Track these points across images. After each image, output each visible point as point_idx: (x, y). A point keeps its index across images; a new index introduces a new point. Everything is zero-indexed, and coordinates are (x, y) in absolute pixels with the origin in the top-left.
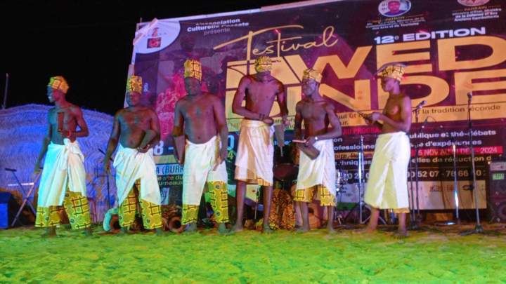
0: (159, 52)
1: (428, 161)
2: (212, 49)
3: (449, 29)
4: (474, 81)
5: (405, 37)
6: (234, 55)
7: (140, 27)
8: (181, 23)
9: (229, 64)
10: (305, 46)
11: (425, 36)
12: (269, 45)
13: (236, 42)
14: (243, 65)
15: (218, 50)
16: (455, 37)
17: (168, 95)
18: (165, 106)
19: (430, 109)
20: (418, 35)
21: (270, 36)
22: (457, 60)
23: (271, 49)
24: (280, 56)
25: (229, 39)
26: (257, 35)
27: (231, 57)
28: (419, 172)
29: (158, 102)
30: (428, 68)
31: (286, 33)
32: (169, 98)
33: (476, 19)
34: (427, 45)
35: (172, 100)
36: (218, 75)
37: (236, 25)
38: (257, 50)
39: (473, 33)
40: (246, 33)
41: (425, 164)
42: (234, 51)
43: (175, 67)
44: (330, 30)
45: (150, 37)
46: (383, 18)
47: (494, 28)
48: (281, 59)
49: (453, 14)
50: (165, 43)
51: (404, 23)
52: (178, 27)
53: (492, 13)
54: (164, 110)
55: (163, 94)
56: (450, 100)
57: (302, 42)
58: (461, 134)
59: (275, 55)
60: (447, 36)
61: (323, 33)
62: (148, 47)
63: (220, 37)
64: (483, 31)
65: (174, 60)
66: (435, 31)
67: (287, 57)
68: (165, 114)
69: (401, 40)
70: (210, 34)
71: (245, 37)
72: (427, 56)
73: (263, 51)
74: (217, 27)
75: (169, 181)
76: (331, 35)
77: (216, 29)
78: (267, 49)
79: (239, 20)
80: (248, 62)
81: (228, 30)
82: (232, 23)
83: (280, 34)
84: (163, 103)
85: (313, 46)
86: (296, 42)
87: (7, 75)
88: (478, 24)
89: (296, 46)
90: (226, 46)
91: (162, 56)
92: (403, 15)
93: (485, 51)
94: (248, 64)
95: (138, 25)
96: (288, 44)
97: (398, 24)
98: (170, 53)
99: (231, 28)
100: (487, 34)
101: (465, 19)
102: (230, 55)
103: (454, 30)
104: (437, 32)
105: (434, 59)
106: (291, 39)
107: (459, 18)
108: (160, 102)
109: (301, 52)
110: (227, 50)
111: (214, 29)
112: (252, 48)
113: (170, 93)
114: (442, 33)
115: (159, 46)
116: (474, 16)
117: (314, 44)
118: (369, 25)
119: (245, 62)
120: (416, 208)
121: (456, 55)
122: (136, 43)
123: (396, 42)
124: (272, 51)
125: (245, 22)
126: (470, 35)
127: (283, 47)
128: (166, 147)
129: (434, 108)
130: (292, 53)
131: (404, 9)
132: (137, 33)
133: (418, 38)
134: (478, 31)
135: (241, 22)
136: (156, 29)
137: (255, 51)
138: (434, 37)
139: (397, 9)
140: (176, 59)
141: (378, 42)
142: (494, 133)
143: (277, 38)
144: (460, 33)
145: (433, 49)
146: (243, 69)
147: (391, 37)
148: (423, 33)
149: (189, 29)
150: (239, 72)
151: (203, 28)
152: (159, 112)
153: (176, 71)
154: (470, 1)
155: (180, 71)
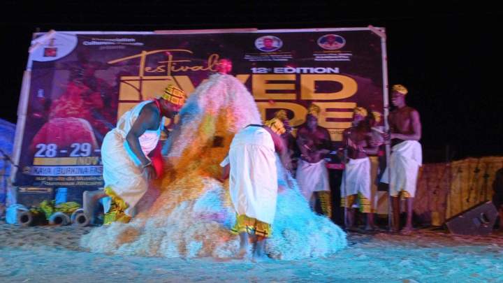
0: (55, 61)
2: (107, 64)
3: (310, 67)
4: (328, 110)
5: (276, 70)
6: (128, 71)
7: (38, 37)
8: (78, 35)
9: (123, 78)
10: (192, 68)
11: (292, 70)
12: (160, 65)
13: (132, 59)
14: (137, 80)
15: (113, 65)
16: (314, 73)
17: (62, 102)
20: (286, 70)
21: (162, 57)
22: (316, 92)
23: (163, 68)
24: (171, 75)
25: (123, 55)
26: (150, 55)
27: (125, 72)
29: (51, 107)
30: (293, 97)
31: (176, 55)
32: (64, 104)
33: (332, 60)
34: (293, 78)
35: (66, 106)
36: (111, 87)
37: (131, 44)
38: (150, 68)
39: (329, 72)
40: (140, 53)
43: (71, 77)
44: (214, 57)
45: (48, 47)
46: (258, 51)
47: (345, 69)
48: (170, 77)
49: (315, 55)
50: (61, 53)
51: (276, 58)
52: (75, 40)
53: (344, 57)
55: (56, 101)
57: (190, 65)
59: (165, 74)
60: (309, 72)
61: (207, 59)
62: (45, 55)
63: (115, 52)
65: (69, 70)
67: (176, 77)
68: (60, 119)
69: (272, 73)
70: (105, 50)
71: (139, 56)
72: (292, 87)
73: (155, 69)
74: (113, 43)
75: (61, 181)
77: (111, 45)
78: (159, 68)
79: (134, 40)
80: (141, 78)
81: (123, 47)
82: (127, 42)
83: (171, 57)
84: (58, 109)
85: (200, 70)
86: (185, 64)
88: (332, 64)
89: (185, 68)
90: (121, 62)
91: (59, 65)
92: (275, 51)
93: (337, 87)
94: (141, 80)
95: (35, 34)
96: (178, 66)
97: (271, 58)
98: (66, 62)
99: (128, 46)
100: (340, 73)
101: (323, 60)
102: (125, 70)
103: (314, 68)
104: (302, 68)
105: (297, 90)
106: (181, 61)
107: (318, 58)
108: (55, 108)
109: (188, 73)
110: (122, 65)
112: (146, 65)
113: (64, 100)
114: (305, 70)
115: (55, 56)
116: (330, 58)
117: (200, 68)
118: (247, 57)
119: (138, 78)
121: (315, 88)
122: (32, 51)
123: (270, 73)
124: (163, 71)
125: (140, 42)
126: (326, 73)
127: (173, 67)
128: (58, 150)
130: (181, 73)
131: (276, 46)
132: (33, 42)
134: (333, 70)
135: (136, 42)
136: (53, 39)
137: (148, 69)
138: (298, 72)
139: (271, 46)
140: (71, 69)
141: (255, 72)
143: (167, 59)
144: (319, 70)
145: (297, 83)
146: (137, 84)
147: (265, 69)
148: (291, 68)
149: (85, 43)
150: (132, 86)
151: (100, 44)
152: (53, 118)
153: (71, 80)
154: (328, 46)
155: (75, 81)
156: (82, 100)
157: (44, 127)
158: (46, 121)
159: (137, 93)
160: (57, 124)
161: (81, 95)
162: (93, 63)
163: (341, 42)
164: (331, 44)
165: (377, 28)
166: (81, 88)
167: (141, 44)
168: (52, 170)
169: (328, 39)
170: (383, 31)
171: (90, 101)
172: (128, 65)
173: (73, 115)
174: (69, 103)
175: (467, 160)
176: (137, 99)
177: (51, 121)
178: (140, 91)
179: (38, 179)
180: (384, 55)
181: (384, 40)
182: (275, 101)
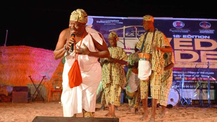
1: (193, 82)
2: (108, 31)
3: (198, 35)
4: (207, 54)
5: (184, 36)
8: (94, 18)
11: (190, 37)
12: (132, 32)
13: (119, 30)
16: (200, 38)
19: (193, 63)
20: (188, 36)
21: (132, 29)
22: (201, 46)
23: (133, 34)
24: (137, 37)
25: (115, 28)
26: (128, 28)
28: (190, 86)
30: (192, 48)
31: (139, 29)
33: (207, 33)
34: (191, 40)
37: (118, 23)
39: (206, 38)
40: (123, 27)
41: (193, 83)
42: (118, 33)
48: (137, 38)
49: (200, 30)
51: (183, 31)
52: (92, 20)
53: (212, 32)
56: (199, 61)
58: (203, 73)
59: (135, 37)
60: (197, 38)
63: (111, 27)
64: (209, 37)
66: (194, 35)
69: (182, 37)
70: (108, 25)
71: (122, 28)
72: (191, 44)
73: (130, 34)
74: (110, 22)
78: (132, 34)
79: (119, 21)
80: (124, 38)
82: (115, 22)
83: (136, 29)
87: (7, 31)
88: (207, 35)
92: (182, 28)
93: (209, 45)
94: (124, 39)
96: (140, 33)
97: (181, 31)
99: (116, 23)
100: (211, 38)
101: (203, 33)
103: (200, 36)
104: (194, 36)
105: (193, 45)
106: (141, 31)
107: (201, 32)
111: (108, 23)
112: (125, 33)
114: (196, 36)
118: (170, 30)
119: (123, 38)
120: (201, 99)
121: (201, 45)
123: (180, 37)
124: (134, 35)
125: (121, 22)
126: (205, 38)
127: (138, 34)
129: (195, 63)
131: (182, 26)
134: (207, 37)
135: (120, 22)
137: (127, 34)
138: (193, 37)
139: (180, 25)
141: (174, 37)
142: (213, 73)
143: (135, 30)
144: (202, 37)
145: (193, 42)
146: (123, 41)
148: (190, 36)
149: (97, 22)
150: (121, 42)
151: (103, 22)
154: (204, 26)
159: (123, 45)
162: (102, 31)
163: (209, 25)
164: (205, 26)
167: (122, 23)
176: (124, 48)
178: (124, 44)
182: (184, 50)
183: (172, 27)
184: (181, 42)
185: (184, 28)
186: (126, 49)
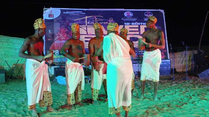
0: (54, 19)
2: (73, 21)
3: (143, 23)
5: (132, 24)
6: (81, 23)
10: (104, 23)
12: (93, 21)
13: (82, 19)
15: (75, 21)
16: (144, 25)
17: (59, 35)
18: (58, 38)
20: (135, 23)
21: (93, 18)
25: (79, 18)
26: (88, 18)
28: (137, 62)
29: (55, 37)
30: (138, 33)
31: (98, 18)
34: (138, 26)
37: (81, 13)
38: (89, 23)
40: (85, 17)
41: (138, 59)
43: (61, 25)
44: (111, 19)
45: (49, 14)
46: (126, 17)
49: (144, 19)
50: (55, 16)
51: (132, 19)
52: (60, 11)
54: (58, 39)
55: (57, 34)
57: (103, 21)
60: (142, 25)
62: (49, 17)
63: (76, 17)
65: (59, 23)
66: (140, 23)
68: (58, 41)
69: (131, 25)
70: (73, 16)
72: (137, 30)
75: (62, 64)
76: (112, 20)
77: (74, 14)
78: (92, 23)
80: (86, 26)
81: (79, 15)
83: (96, 19)
86: (101, 21)
89: (101, 23)
91: (55, 21)
92: (131, 17)
95: (44, 9)
96: (99, 22)
97: (130, 19)
98: (58, 20)
99: (79, 14)
105: (139, 31)
108: (56, 37)
109: (103, 25)
110: (79, 21)
112: (87, 22)
113: (59, 34)
114: (141, 24)
115: (53, 17)
117: (107, 23)
118: (122, 19)
119: (85, 26)
121: (145, 30)
123: (130, 25)
128: (59, 52)
131: (131, 15)
132: (44, 12)
133: (135, 24)
136: (51, 11)
138: (139, 24)
139: (129, 15)
140: (60, 23)
141: (125, 24)
145: (139, 28)
146: (85, 28)
147: (129, 23)
148: (137, 23)
149: (64, 13)
151: (69, 13)
152: (56, 41)
153: (61, 27)
155: (62, 27)
156: (66, 34)
157: (53, 44)
158: (54, 42)
160: (58, 43)
161: (66, 32)
162: (68, 20)
163: (152, 14)
164: (148, 15)
165: (162, 10)
166: (65, 30)
167: (85, 14)
168: (59, 60)
169: (147, 13)
170: (163, 11)
171: (69, 34)
172: (81, 21)
173: (63, 40)
174: (61, 35)
175: (184, 52)
176: (86, 34)
177: (55, 42)
178: (87, 31)
179: (54, 63)
180: (164, 19)
181: (164, 14)
182: (132, 34)
183: (124, 16)
184: (130, 28)
185: (133, 17)
186: (88, 35)
